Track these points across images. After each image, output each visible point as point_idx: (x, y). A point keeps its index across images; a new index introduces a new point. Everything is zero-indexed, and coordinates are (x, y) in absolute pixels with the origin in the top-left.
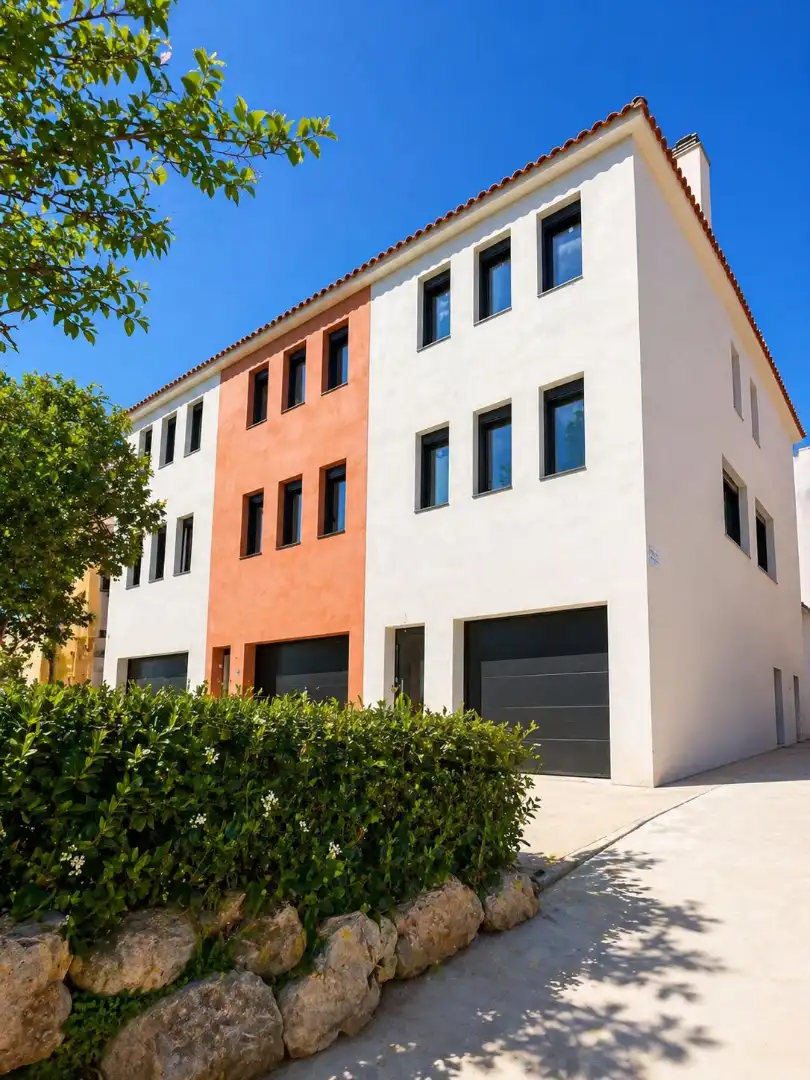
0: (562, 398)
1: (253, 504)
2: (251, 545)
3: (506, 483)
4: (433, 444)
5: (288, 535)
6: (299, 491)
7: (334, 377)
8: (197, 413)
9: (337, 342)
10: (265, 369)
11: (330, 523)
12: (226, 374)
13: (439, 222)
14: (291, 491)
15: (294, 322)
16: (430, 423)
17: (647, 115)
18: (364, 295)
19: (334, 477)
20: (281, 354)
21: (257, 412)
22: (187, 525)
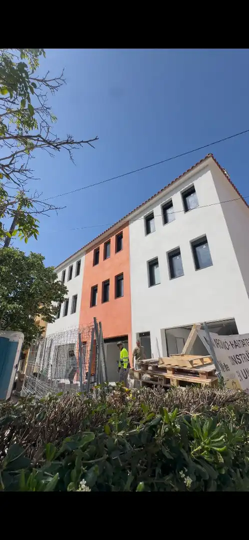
0: (199, 243)
1: (94, 290)
2: (93, 303)
3: (182, 274)
4: (153, 264)
5: (105, 299)
6: (109, 284)
7: (119, 248)
8: (79, 264)
9: (119, 238)
10: (99, 249)
11: (118, 294)
12: (88, 251)
13: (140, 206)
14: (106, 284)
15: (107, 234)
16: (151, 257)
17: (213, 158)
18: (127, 224)
19: (119, 279)
20: (103, 244)
21: (96, 261)
22: (75, 297)
